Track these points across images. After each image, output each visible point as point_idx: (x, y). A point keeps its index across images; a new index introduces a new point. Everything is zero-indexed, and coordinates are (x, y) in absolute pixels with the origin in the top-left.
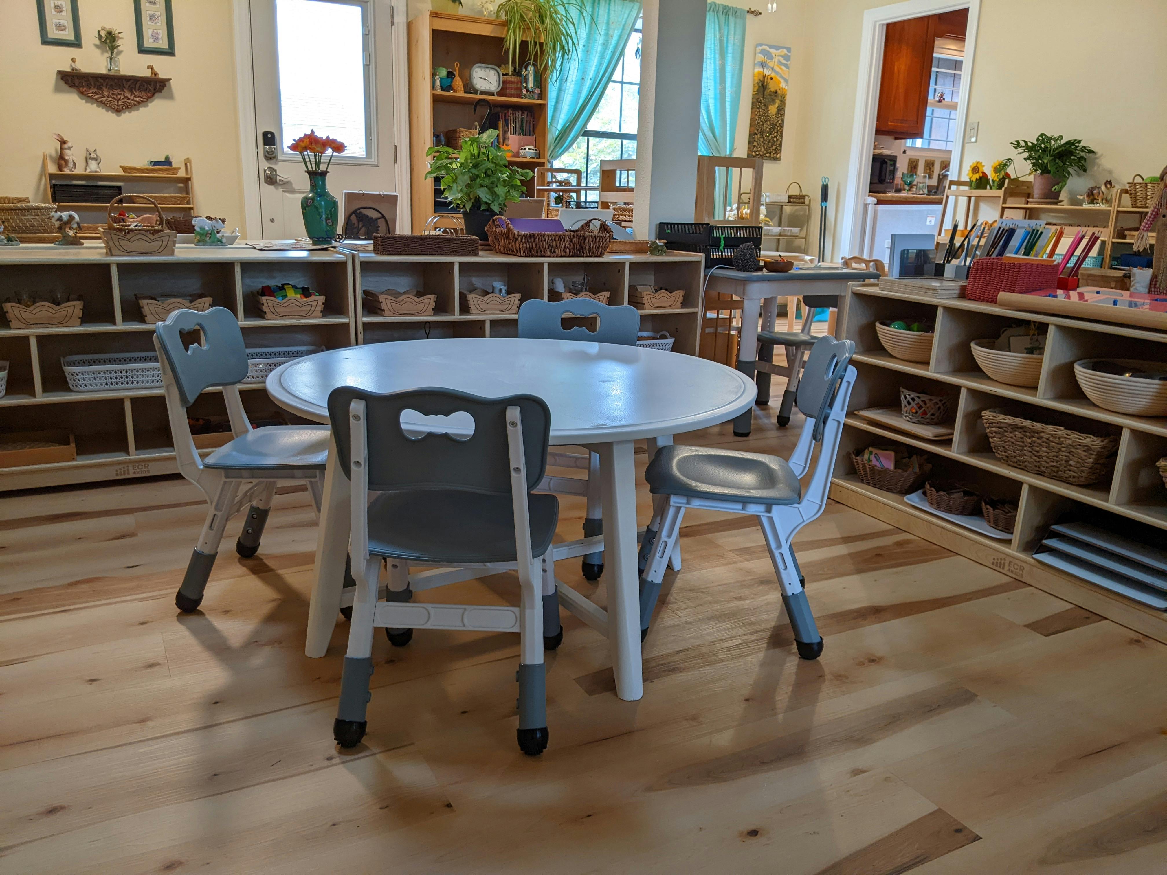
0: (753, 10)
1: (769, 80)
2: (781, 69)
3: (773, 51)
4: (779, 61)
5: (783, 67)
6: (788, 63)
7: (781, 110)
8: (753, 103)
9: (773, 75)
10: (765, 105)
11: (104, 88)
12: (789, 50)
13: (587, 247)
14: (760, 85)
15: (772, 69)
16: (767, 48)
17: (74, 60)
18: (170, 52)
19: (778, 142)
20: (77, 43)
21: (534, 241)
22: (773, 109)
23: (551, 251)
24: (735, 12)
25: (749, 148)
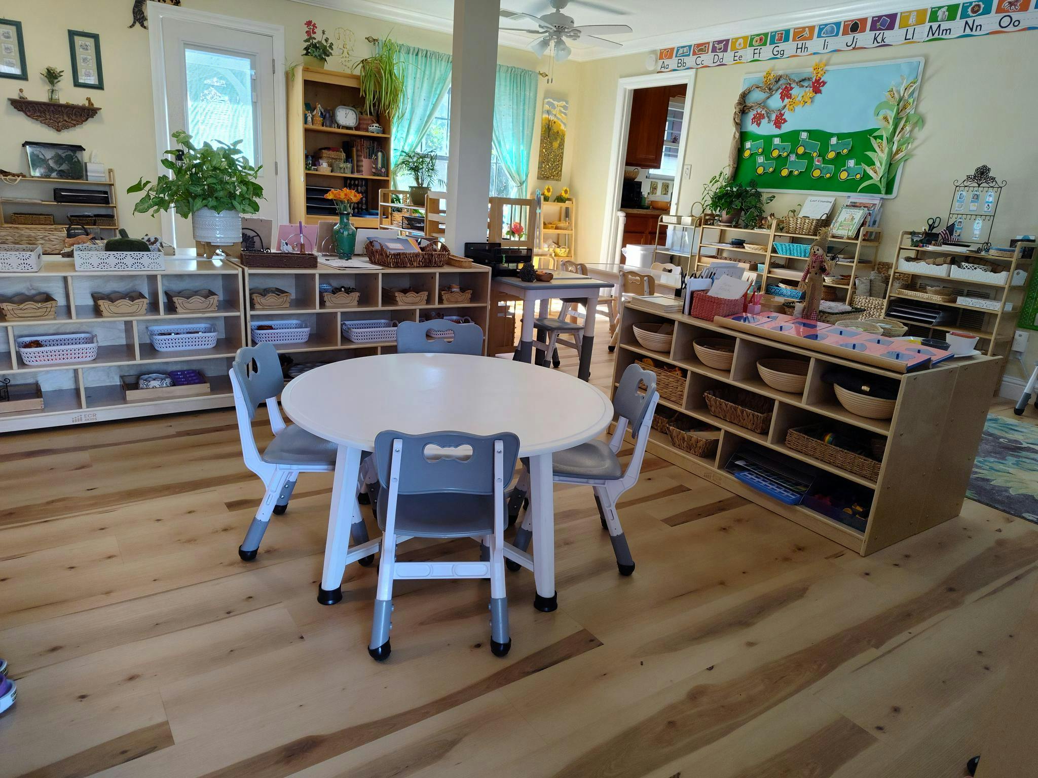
0: (541, 72)
1: (553, 124)
2: (561, 115)
3: (556, 103)
4: (560, 110)
5: (562, 115)
6: (566, 111)
7: (561, 145)
8: (541, 140)
9: (555, 120)
10: (550, 142)
11: (47, 113)
12: (567, 102)
13: (434, 261)
14: (547, 127)
15: (555, 115)
16: (551, 100)
17: (21, 90)
18: (100, 86)
19: (559, 169)
20: (24, 77)
21: (400, 258)
22: (556, 144)
23: (410, 264)
24: (529, 73)
25: (538, 172)
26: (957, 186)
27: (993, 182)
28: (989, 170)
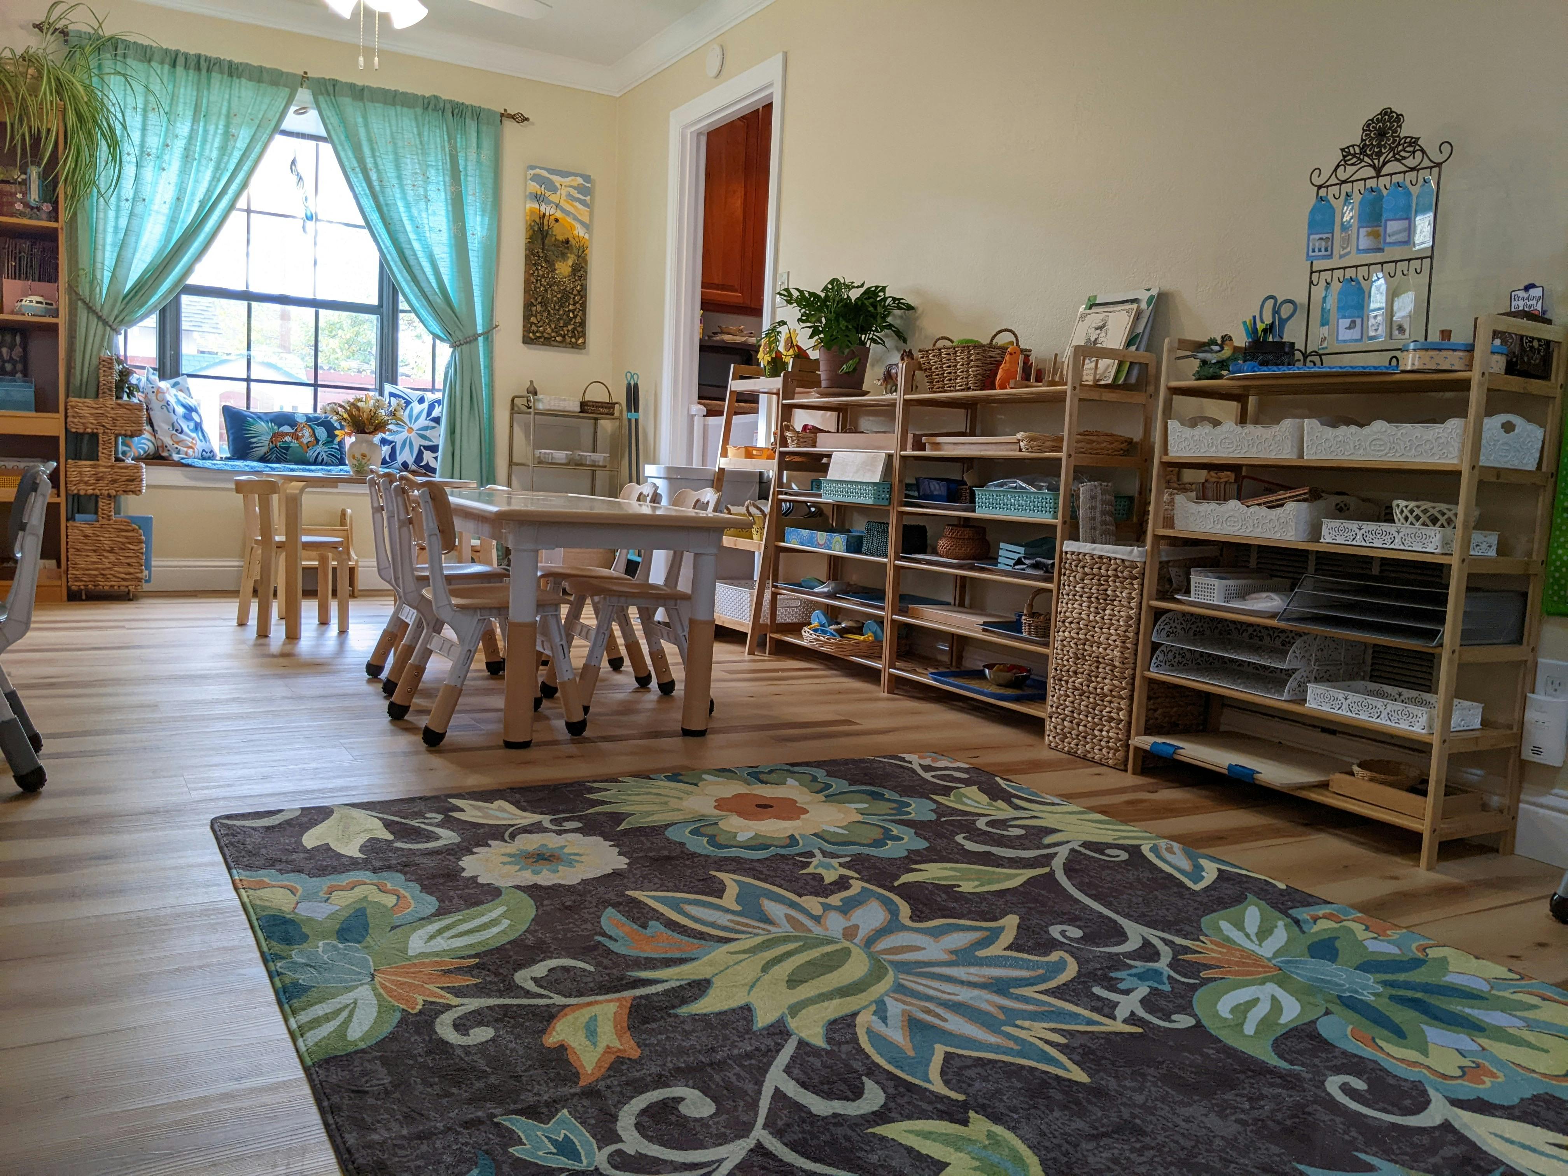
0: (511, 113)
1: (552, 222)
2: (574, 206)
3: (557, 179)
4: (569, 195)
5: (577, 204)
6: (588, 198)
7: (580, 271)
8: (526, 256)
9: (559, 215)
10: (546, 261)
12: (587, 178)
14: (536, 228)
15: (557, 206)
16: (545, 173)
19: (578, 320)
22: (563, 268)
24: (477, 114)
25: (524, 327)
26: (1320, 187)
27: (1414, 152)
28: (1399, 118)
